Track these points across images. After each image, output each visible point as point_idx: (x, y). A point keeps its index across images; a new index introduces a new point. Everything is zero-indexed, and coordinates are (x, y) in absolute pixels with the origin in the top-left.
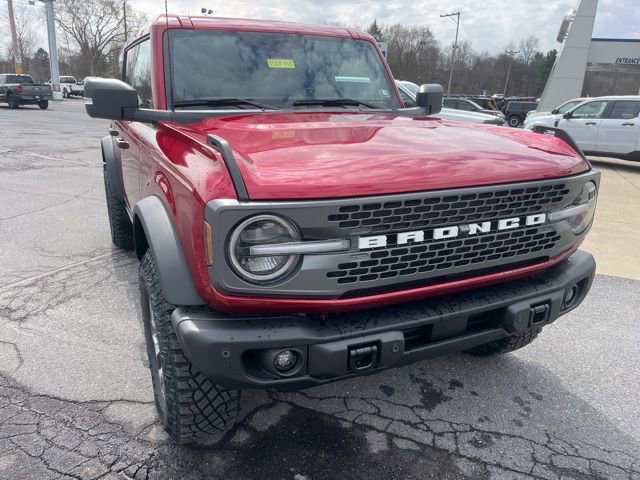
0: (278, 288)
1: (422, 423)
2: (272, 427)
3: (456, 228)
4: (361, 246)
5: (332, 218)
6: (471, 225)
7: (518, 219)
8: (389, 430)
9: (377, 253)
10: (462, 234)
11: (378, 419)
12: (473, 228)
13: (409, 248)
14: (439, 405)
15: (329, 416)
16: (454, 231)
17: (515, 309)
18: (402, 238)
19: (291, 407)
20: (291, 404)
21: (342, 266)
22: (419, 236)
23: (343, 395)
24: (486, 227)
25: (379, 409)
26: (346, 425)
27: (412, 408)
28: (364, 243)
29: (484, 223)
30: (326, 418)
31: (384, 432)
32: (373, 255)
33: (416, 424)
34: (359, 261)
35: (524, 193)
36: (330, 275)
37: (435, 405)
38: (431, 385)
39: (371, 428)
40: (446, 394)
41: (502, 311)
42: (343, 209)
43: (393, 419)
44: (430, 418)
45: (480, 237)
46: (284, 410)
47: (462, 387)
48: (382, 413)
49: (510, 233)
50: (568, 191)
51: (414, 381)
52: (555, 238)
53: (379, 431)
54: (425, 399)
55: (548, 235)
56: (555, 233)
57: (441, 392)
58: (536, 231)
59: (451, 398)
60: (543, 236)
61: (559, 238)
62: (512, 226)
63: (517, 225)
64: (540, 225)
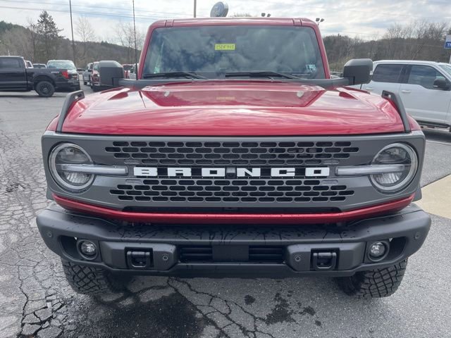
0: (80, 196)
1: (254, 332)
2: (150, 302)
3: (224, 169)
4: (136, 174)
5: (108, 149)
6: (239, 169)
7: (293, 169)
8: (224, 330)
9: (149, 181)
10: (228, 175)
11: (224, 318)
12: (241, 172)
13: (178, 180)
14: (279, 323)
15: (193, 306)
16: (221, 172)
17: (293, 249)
18: (172, 172)
19: (175, 292)
20: (176, 290)
21: (119, 186)
22: (187, 172)
23: (214, 294)
24: (256, 172)
25: (230, 311)
26: (199, 315)
27: (255, 318)
28: (138, 171)
29: (253, 169)
30: (189, 307)
31: (220, 329)
32: (145, 182)
33: (248, 331)
34: (133, 185)
35: (315, 146)
36: (113, 192)
37: (276, 322)
38: (287, 305)
39: (214, 323)
40: (293, 316)
41: (283, 249)
42: (116, 143)
43: (234, 322)
44: (263, 331)
45: (249, 180)
46: (168, 292)
47: (313, 315)
48: (230, 316)
49: (285, 180)
50: (356, 149)
51: (275, 299)
52: (344, 192)
53: (217, 328)
54: (272, 315)
55: (333, 188)
56: (344, 187)
57: (291, 313)
58: (318, 182)
59: (295, 321)
60: (326, 188)
61: (351, 192)
62: (288, 175)
63: (293, 174)
64: (325, 177)
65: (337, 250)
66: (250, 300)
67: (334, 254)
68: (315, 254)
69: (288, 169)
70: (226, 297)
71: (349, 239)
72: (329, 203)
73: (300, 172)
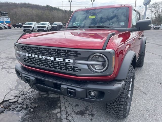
6: (48, 57)
7: (62, 59)
11: (65, 108)
12: (49, 58)
13: (34, 58)
15: (60, 102)
16: (44, 57)
17: (62, 86)
18: (33, 56)
22: (36, 56)
23: (68, 100)
26: (59, 105)
27: (73, 111)
29: (52, 57)
32: (28, 58)
33: (68, 114)
34: (26, 58)
36: (23, 60)
37: (78, 114)
38: (87, 111)
39: (61, 108)
43: (66, 110)
44: (72, 115)
45: (50, 61)
47: (92, 116)
48: (67, 108)
49: (60, 62)
50: (80, 54)
51: (85, 108)
52: (77, 69)
53: (61, 110)
54: (79, 112)
55: (74, 67)
56: (77, 67)
57: (85, 114)
58: (69, 64)
59: (84, 116)
60: (71, 67)
61: (80, 70)
62: (61, 61)
63: (62, 61)
64: (72, 63)
65: (75, 90)
66: (77, 105)
67: (74, 91)
68: (68, 90)
69: (61, 59)
70: (70, 102)
71: (79, 87)
72: (73, 72)
73: (64, 60)
